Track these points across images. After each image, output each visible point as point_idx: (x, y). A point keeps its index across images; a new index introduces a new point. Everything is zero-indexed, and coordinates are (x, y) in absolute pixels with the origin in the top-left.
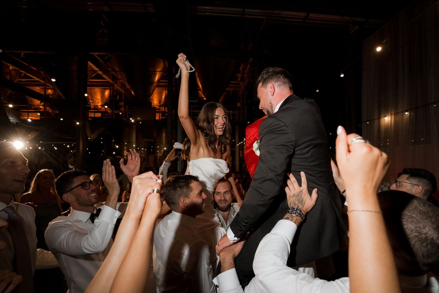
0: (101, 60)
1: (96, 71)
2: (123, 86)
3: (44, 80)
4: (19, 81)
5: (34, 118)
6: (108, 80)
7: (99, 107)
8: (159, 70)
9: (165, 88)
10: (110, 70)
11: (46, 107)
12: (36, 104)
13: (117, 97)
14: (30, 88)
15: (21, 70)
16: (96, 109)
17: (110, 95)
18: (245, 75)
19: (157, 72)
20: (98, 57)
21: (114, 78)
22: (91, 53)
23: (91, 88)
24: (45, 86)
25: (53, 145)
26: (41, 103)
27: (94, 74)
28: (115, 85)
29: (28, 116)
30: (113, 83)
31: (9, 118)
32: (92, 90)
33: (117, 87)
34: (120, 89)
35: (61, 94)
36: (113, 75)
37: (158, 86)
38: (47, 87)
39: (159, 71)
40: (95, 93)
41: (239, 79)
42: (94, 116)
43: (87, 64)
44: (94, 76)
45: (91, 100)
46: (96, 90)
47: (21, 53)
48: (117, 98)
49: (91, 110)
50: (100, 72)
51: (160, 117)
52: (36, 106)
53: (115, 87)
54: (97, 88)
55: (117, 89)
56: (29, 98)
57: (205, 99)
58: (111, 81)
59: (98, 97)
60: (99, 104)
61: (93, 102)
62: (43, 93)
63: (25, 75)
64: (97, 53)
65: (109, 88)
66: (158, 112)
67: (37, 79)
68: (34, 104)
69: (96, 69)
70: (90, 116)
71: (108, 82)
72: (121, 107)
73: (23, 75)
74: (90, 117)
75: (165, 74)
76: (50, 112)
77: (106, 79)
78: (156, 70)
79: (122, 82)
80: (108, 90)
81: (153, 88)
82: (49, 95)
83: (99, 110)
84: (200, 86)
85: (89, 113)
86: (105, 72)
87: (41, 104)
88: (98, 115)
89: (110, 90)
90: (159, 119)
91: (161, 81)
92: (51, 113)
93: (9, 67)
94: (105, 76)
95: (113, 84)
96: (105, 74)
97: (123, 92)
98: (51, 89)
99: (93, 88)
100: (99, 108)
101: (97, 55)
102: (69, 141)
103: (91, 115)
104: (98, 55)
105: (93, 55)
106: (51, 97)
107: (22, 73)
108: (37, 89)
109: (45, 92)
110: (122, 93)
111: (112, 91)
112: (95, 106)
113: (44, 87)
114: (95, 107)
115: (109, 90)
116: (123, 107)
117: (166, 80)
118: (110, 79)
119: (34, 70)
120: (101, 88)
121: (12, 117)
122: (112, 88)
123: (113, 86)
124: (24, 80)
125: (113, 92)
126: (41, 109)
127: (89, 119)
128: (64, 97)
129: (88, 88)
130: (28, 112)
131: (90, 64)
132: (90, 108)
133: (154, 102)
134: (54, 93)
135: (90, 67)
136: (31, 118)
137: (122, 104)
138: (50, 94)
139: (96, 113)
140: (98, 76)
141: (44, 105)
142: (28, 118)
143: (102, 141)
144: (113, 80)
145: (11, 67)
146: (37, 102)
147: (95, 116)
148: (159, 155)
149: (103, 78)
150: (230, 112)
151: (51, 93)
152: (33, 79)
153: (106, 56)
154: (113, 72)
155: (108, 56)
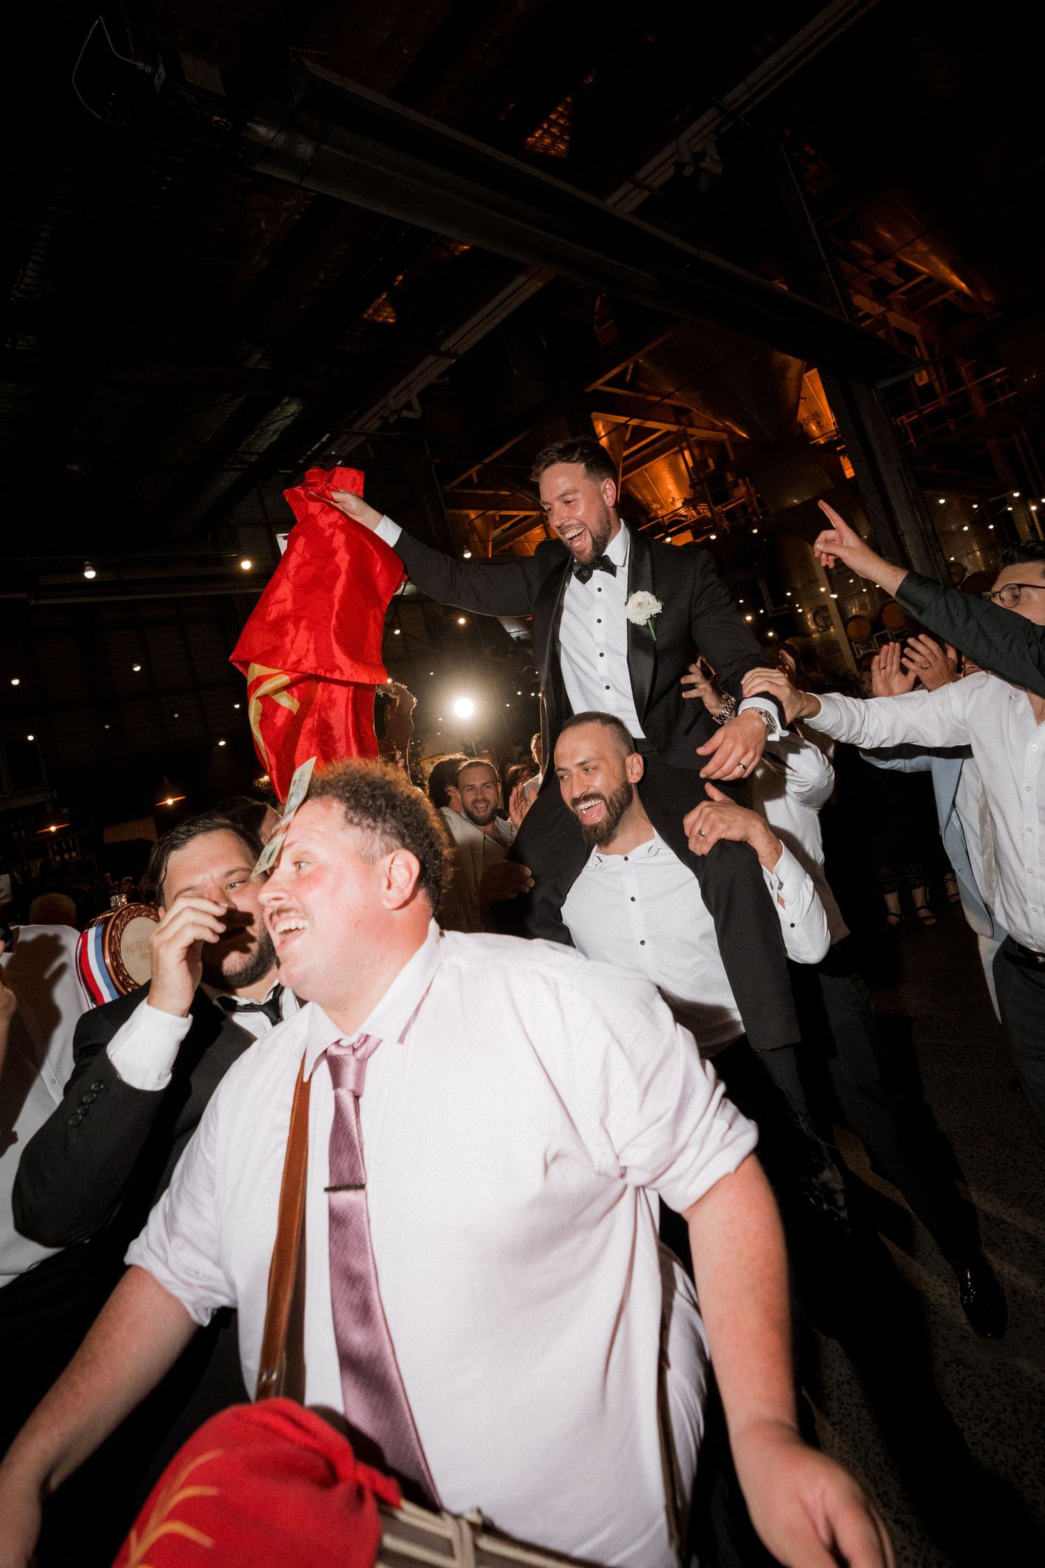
0: (620, 391)
1: (625, 425)
6: (664, 427)
7: (682, 512)
10: (656, 399)
13: (708, 463)
15: (487, 511)
16: (676, 524)
20: (608, 389)
21: (679, 414)
22: (589, 390)
23: (642, 472)
27: (626, 433)
28: (691, 431)
30: (683, 427)
32: (647, 474)
33: (699, 433)
36: (671, 408)
40: (656, 480)
44: (631, 436)
45: (654, 501)
46: (654, 470)
48: (710, 467)
49: (667, 530)
50: (634, 422)
53: (697, 435)
54: (654, 461)
55: (699, 439)
58: (674, 428)
59: (668, 483)
60: (679, 504)
61: (662, 507)
63: (500, 516)
64: (601, 381)
65: (677, 448)
66: (843, 452)
67: (522, 514)
69: (618, 418)
71: (668, 433)
72: (735, 486)
73: (496, 519)
77: (657, 431)
80: (683, 454)
83: (682, 522)
86: (645, 413)
88: (688, 537)
89: (689, 447)
90: (854, 474)
93: (468, 516)
94: (650, 424)
95: (684, 430)
96: (647, 419)
97: (725, 437)
99: (644, 467)
100: (681, 515)
101: (605, 384)
105: (596, 391)
107: (493, 515)
110: (723, 441)
111: (695, 452)
112: (670, 514)
114: (670, 517)
116: (741, 480)
118: (669, 422)
119: (508, 497)
120: (665, 458)
122: (684, 444)
123: (689, 436)
124: (504, 527)
125: (692, 454)
131: (601, 417)
132: (661, 526)
135: (607, 422)
137: (732, 476)
139: (680, 535)
140: (640, 433)
144: (678, 423)
145: (471, 515)
149: (652, 432)
152: (515, 516)
153: (625, 371)
154: (666, 401)
155: (631, 367)
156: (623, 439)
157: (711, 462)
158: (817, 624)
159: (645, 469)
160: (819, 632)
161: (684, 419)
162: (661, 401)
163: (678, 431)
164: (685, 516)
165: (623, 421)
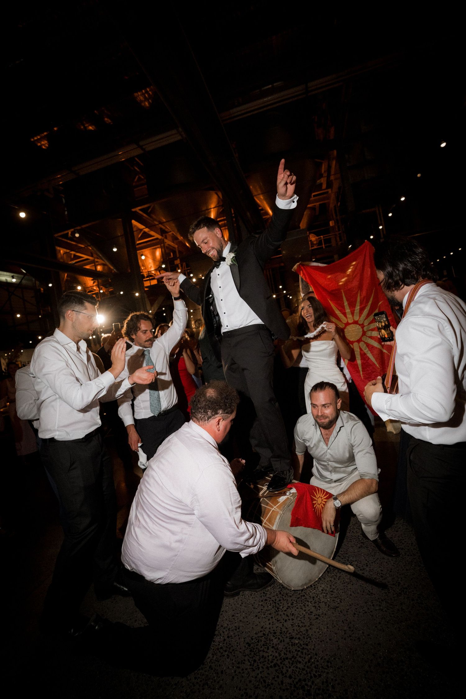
0: (145, 215)
1: (141, 230)
2: (175, 239)
3: (92, 256)
6: (157, 236)
7: (153, 272)
10: (156, 223)
11: (100, 287)
12: (89, 286)
13: (170, 254)
15: (70, 251)
16: (150, 276)
17: (162, 254)
18: (332, 178)
19: (210, 210)
20: (141, 212)
21: (163, 232)
22: (133, 210)
24: (95, 263)
26: (94, 283)
27: (141, 233)
28: (166, 241)
30: (163, 238)
33: (168, 242)
34: (172, 244)
35: (112, 268)
36: (161, 229)
38: (97, 263)
39: (213, 208)
41: (324, 186)
42: (149, 285)
43: (131, 224)
44: (141, 236)
45: (143, 266)
46: (145, 253)
47: (68, 233)
48: (171, 256)
49: (144, 278)
50: (146, 230)
53: (166, 243)
54: (146, 249)
55: (168, 244)
58: (160, 237)
59: (150, 260)
60: (153, 269)
61: (145, 269)
62: (94, 270)
63: (75, 255)
64: (139, 208)
65: (159, 246)
67: (86, 257)
68: (87, 286)
69: (141, 226)
70: (145, 285)
71: (157, 239)
72: (177, 266)
73: (72, 256)
74: (147, 287)
75: (222, 209)
76: (105, 290)
77: (154, 236)
78: (209, 208)
79: (173, 234)
80: (158, 249)
82: (99, 272)
83: (153, 276)
85: (144, 282)
86: (152, 227)
87: (94, 285)
88: (154, 282)
89: (161, 247)
93: (60, 251)
94: (152, 233)
96: (151, 230)
97: (176, 246)
98: (100, 265)
99: (142, 250)
100: (153, 274)
103: (147, 284)
104: (140, 210)
105: (136, 212)
106: (101, 273)
107: (71, 254)
109: (96, 269)
110: (175, 248)
111: (163, 250)
112: (148, 272)
113: (93, 264)
114: (149, 274)
115: (160, 249)
116: (180, 265)
117: (224, 217)
118: (159, 234)
119: (82, 247)
120: (151, 249)
122: (162, 245)
123: (163, 242)
124: (75, 261)
125: (165, 251)
126: (95, 289)
127: (146, 289)
128: (115, 270)
129: (138, 252)
131: (134, 223)
132: (143, 277)
134: (104, 268)
135: (135, 226)
137: (178, 262)
139: (151, 281)
140: (146, 235)
141: (97, 285)
144: (162, 235)
145: (62, 251)
146: (90, 283)
147: (151, 284)
149: (151, 236)
150: (321, 238)
151: (101, 269)
152: (83, 257)
153: (149, 208)
154: (160, 225)
155: (152, 207)
156: (138, 236)
157: (172, 254)
158: (196, 326)
159: (142, 252)
160: (196, 328)
161: (164, 235)
162: (158, 224)
163: (161, 239)
164: (155, 274)
165: (142, 228)
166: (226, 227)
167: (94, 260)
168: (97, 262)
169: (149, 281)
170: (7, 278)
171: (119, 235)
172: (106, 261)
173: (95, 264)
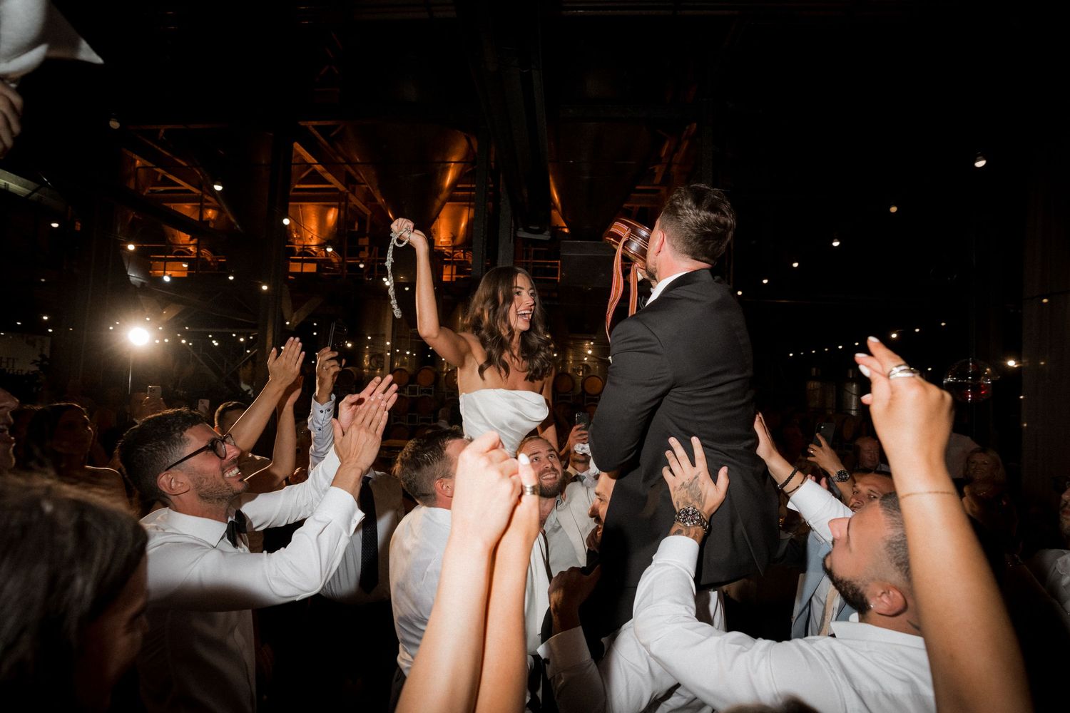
0: (322, 139)
1: (310, 165)
2: (369, 198)
3: (199, 188)
4: (153, 191)
5: (176, 274)
6: (336, 184)
7: (314, 248)
8: (454, 159)
9: (468, 203)
10: (341, 160)
11: (202, 249)
12: (181, 243)
14: (172, 206)
15: (157, 167)
16: (306, 255)
17: (339, 221)
18: (674, 169)
19: (449, 164)
20: (316, 132)
21: (350, 181)
22: (301, 123)
23: (297, 206)
24: (201, 202)
25: (210, 336)
26: (191, 239)
27: (305, 172)
28: (351, 197)
29: (165, 270)
30: (347, 191)
31: (129, 273)
32: (301, 210)
33: (355, 201)
34: (362, 206)
35: (233, 220)
36: (348, 173)
37: (451, 199)
38: (206, 204)
39: (455, 162)
40: (305, 217)
41: (658, 179)
42: (300, 270)
43: (292, 148)
44: (306, 177)
45: (297, 232)
46: (308, 210)
47: (159, 131)
48: (354, 228)
49: (294, 256)
50: (319, 168)
51: (452, 275)
52: (182, 247)
53: (351, 201)
54: (310, 203)
55: (355, 205)
56: (168, 229)
57: (566, 230)
58: (341, 188)
59: (313, 225)
60: (314, 242)
61: (300, 239)
62: (196, 217)
63: (164, 178)
64: (315, 123)
65: (337, 203)
66: (448, 263)
67: (186, 186)
68: (177, 242)
69: (309, 158)
70: (291, 270)
71: (336, 190)
72: (363, 248)
73: (160, 178)
74: (292, 274)
75: (470, 169)
76: (209, 259)
77: (331, 184)
78: (448, 160)
79: (368, 188)
80: (334, 209)
81: (438, 203)
82: (207, 222)
83: (312, 256)
84: (556, 196)
85: (291, 263)
86: (330, 165)
87: (192, 243)
88: (311, 268)
89: (339, 208)
90: (449, 280)
91: (459, 186)
92: (210, 262)
93: (135, 161)
94: (329, 177)
95: (347, 193)
96: (329, 171)
97: (369, 213)
98: (213, 208)
99: (302, 203)
100: (312, 251)
101: (314, 126)
102: (243, 328)
103: (295, 268)
104: (316, 127)
105: (305, 128)
106: (211, 225)
107: (158, 173)
108: (186, 209)
109: (201, 216)
110: (366, 215)
111: (342, 212)
112: (304, 246)
113: (199, 204)
114: (303, 249)
115: (337, 210)
116: (367, 248)
117: (471, 183)
118: (341, 183)
119: (182, 166)
120: (320, 206)
121: (134, 271)
122: (343, 203)
123: (347, 200)
124: (162, 189)
125: (345, 213)
126: (191, 252)
127: (290, 277)
128: (238, 226)
129: (290, 203)
130: (166, 260)
131: (297, 149)
132: (292, 252)
133: (440, 238)
134: (219, 217)
135: (299, 155)
136: (169, 273)
137: (365, 242)
138: (209, 218)
139: (305, 264)
140: (315, 177)
141: (197, 245)
142: (165, 274)
143: (315, 329)
144: (346, 186)
145: (138, 162)
146: (184, 238)
147: (304, 271)
148: (445, 369)
149: (325, 182)
151: (213, 218)
152: (179, 185)
153: (334, 127)
154: (347, 166)
155: (339, 127)
156: (301, 175)
157: (356, 225)
159: (301, 206)
161: (350, 186)
162: (343, 164)
163: (344, 192)
164: (315, 253)
165: (311, 162)
166: (472, 203)
167: (202, 197)
168: (207, 201)
169: (300, 264)
170: (7, 183)
171: (264, 162)
172: (224, 206)
173: (202, 204)
